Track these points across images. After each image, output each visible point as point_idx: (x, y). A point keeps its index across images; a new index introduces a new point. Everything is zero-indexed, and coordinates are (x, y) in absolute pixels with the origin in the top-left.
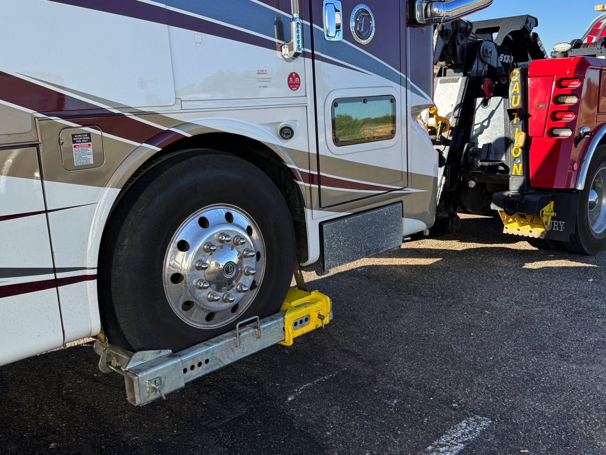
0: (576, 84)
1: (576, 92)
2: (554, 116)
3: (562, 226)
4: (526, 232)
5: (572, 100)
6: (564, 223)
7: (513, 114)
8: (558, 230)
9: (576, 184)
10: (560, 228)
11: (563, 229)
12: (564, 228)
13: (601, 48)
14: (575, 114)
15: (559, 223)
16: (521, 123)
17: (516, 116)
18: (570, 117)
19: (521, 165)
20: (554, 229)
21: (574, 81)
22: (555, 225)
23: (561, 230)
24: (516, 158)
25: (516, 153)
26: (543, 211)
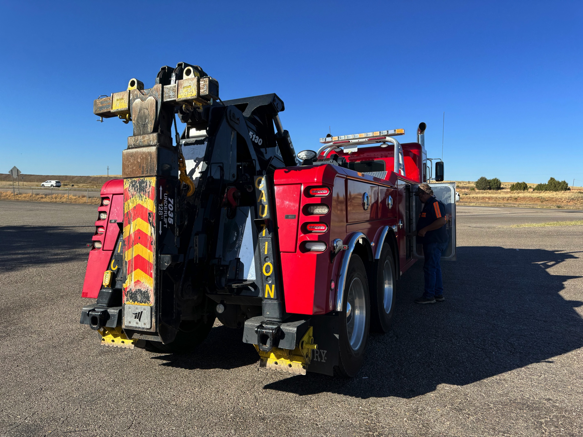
0: (324, 193)
1: (326, 202)
2: (305, 229)
3: (323, 356)
4: (286, 367)
5: (323, 210)
6: (325, 351)
7: (262, 225)
8: (319, 360)
9: (335, 306)
10: (321, 359)
11: (325, 360)
12: (326, 358)
13: (333, 162)
14: (327, 226)
15: (320, 352)
16: (270, 236)
17: (264, 227)
18: (322, 229)
19: (273, 286)
20: (315, 359)
21: (323, 190)
22: (316, 355)
23: (323, 361)
24: (268, 277)
25: (267, 272)
26: (303, 342)
